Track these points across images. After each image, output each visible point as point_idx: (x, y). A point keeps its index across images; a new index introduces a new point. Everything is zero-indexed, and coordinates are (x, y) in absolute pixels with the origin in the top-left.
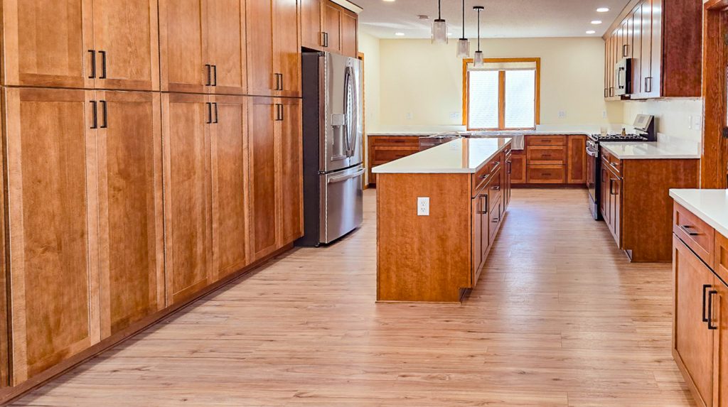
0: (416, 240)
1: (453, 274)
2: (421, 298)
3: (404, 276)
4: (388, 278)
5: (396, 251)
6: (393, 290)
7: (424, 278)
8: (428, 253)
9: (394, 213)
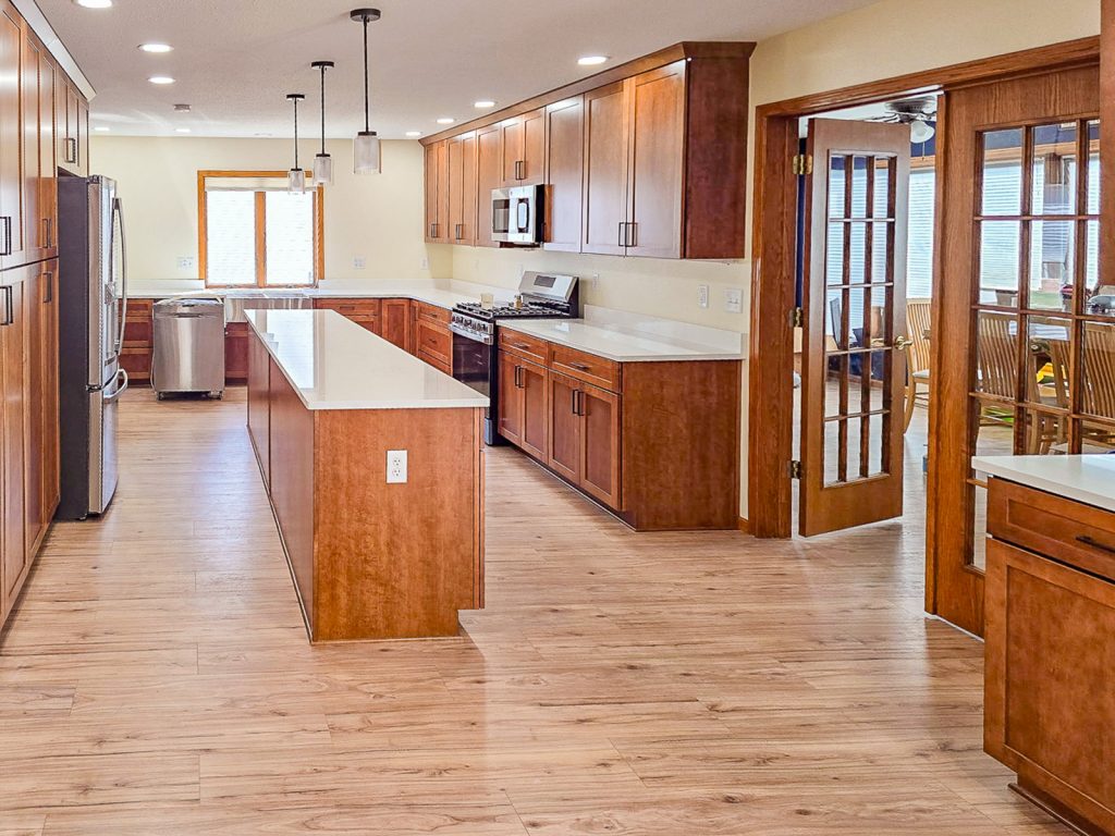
0: (384, 527)
1: (447, 586)
2: (391, 631)
3: (362, 593)
4: (334, 598)
5: (348, 549)
6: (343, 620)
7: (396, 595)
8: (404, 549)
9: (345, 481)
